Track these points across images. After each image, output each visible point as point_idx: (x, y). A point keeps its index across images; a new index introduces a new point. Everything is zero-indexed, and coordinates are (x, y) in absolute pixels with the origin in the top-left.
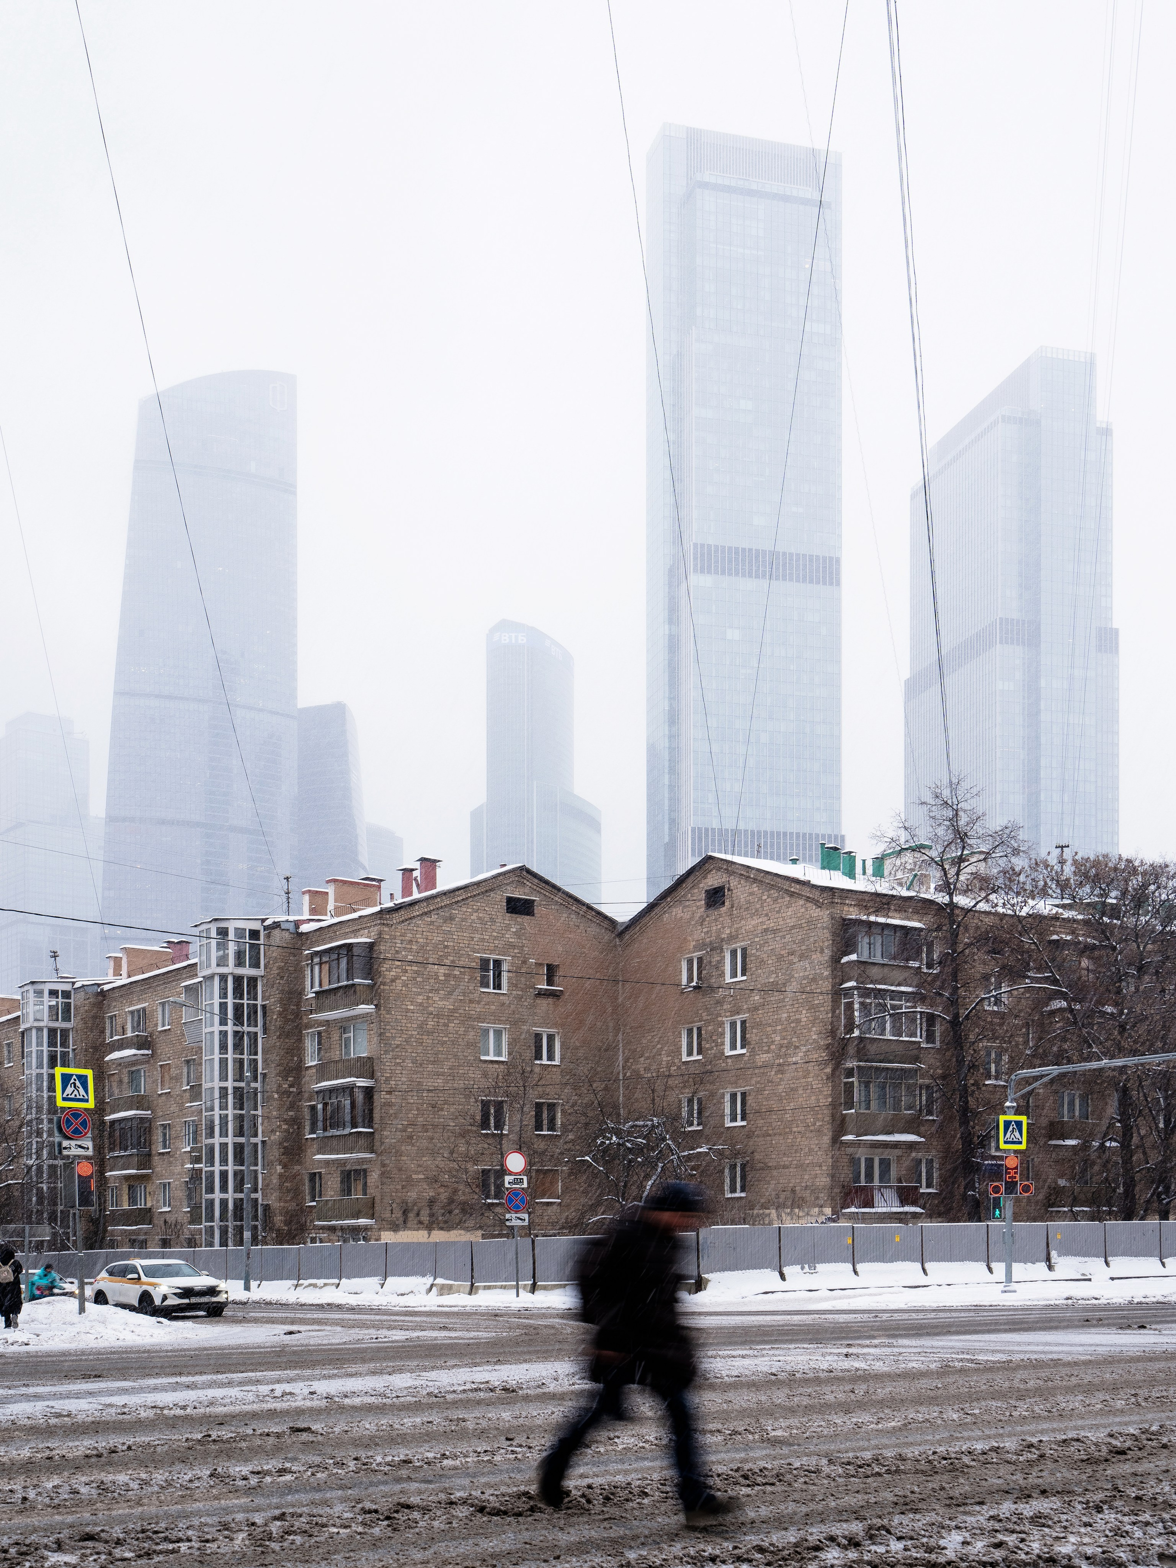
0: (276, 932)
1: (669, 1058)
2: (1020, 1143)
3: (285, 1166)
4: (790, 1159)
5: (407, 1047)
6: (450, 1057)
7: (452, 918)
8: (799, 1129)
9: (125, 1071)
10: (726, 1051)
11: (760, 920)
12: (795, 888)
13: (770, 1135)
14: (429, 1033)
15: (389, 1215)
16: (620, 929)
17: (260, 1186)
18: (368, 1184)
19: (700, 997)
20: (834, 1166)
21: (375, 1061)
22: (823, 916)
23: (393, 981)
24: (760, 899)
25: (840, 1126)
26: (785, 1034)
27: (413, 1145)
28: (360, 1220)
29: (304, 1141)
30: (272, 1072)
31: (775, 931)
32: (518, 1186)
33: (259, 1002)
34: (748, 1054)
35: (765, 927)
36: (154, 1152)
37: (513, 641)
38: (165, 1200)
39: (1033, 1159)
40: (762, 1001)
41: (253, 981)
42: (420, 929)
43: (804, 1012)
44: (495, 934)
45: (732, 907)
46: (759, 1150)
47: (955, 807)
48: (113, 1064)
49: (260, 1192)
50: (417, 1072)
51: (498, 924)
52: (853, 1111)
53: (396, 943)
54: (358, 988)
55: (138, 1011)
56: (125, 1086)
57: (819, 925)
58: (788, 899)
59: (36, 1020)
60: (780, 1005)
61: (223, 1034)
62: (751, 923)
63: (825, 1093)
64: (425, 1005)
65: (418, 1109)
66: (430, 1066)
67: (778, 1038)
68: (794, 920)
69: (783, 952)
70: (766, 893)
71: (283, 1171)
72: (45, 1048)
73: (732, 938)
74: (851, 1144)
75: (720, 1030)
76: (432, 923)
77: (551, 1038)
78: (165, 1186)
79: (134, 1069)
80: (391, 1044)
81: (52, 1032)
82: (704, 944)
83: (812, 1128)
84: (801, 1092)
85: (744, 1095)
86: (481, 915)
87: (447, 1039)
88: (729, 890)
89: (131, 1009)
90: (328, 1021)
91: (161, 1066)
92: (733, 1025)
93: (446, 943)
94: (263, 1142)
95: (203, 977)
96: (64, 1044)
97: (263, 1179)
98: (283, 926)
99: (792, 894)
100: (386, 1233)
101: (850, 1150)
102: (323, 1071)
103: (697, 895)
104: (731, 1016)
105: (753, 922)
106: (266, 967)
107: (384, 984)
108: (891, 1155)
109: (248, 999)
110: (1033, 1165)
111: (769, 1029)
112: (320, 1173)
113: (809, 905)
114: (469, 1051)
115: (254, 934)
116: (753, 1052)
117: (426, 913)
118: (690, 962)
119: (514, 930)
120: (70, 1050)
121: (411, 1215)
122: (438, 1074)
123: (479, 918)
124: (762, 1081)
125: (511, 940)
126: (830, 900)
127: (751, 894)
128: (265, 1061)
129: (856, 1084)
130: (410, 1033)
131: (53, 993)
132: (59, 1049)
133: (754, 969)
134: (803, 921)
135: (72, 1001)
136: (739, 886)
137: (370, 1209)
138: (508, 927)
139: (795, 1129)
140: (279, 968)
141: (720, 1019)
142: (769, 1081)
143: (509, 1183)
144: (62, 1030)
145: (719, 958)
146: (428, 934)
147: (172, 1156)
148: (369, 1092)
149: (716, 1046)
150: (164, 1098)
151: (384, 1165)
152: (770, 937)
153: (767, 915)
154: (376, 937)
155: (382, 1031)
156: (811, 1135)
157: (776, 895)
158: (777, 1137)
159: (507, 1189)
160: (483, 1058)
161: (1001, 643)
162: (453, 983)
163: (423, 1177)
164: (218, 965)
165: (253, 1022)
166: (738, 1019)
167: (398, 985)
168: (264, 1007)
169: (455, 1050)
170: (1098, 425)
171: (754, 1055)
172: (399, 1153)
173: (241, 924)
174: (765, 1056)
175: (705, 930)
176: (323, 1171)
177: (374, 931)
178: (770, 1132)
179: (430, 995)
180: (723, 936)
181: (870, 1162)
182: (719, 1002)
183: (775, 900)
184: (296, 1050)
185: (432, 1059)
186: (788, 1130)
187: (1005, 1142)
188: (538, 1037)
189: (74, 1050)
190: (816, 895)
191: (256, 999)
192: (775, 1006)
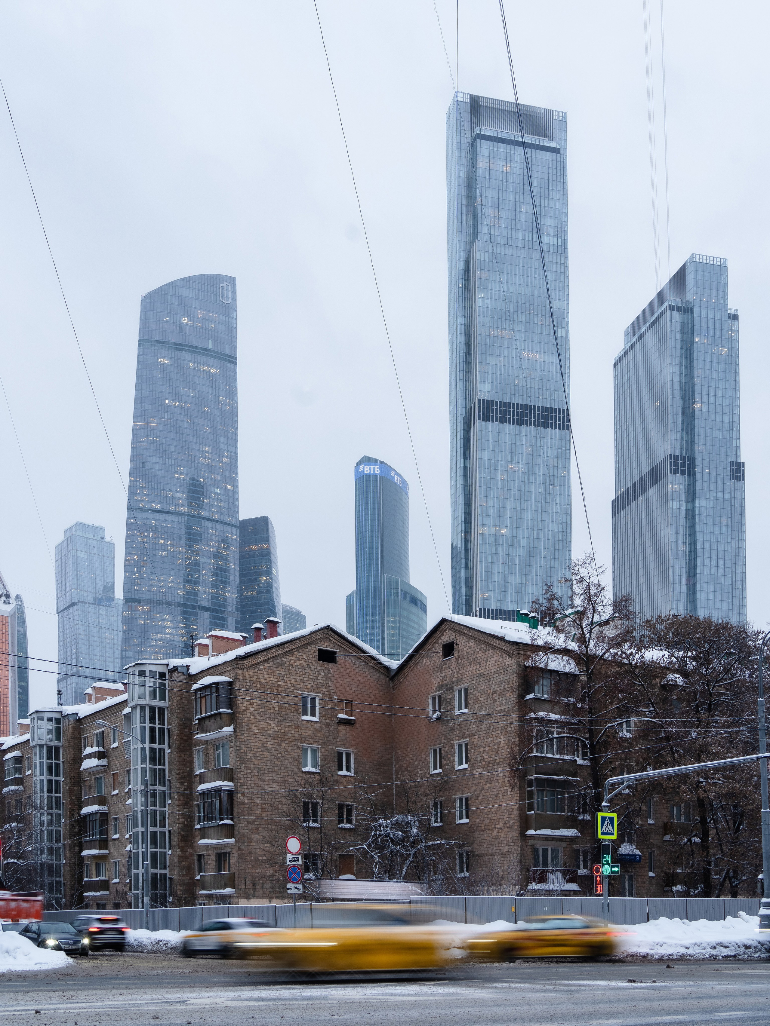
0: (175, 674)
1: (423, 772)
2: (613, 834)
3: (182, 850)
4: (495, 849)
5: (254, 760)
6: (282, 768)
7: (282, 664)
8: (500, 826)
9: (93, 778)
10: (456, 766)
11: (476, 667)
12: (496, 643)
13: (483, 830)
14: (269, 751)
15: (244, 887)
16: (392, 674)
17: (168, 864)
18: (231, 864)
19: (441, 725)
20: (522, 855)
21: (234, 771)
22: (512, 664)
23: (245, 711)
24: (475, 651)
25: (525, 823)
26: (491, 753)
27: (258, 834)
28: (225, 890)
29: (194, 830)
30: (174, 779)
31: (484, 675)
32: (295, 863)
33: (166, 726)
34: (469, 769)
35: (478, 672)
36: (109, 839)
37: (372, 472)
38: (116, 875)
39: (654, 851)
40: (476, 728)
41: (162, 710)
42: (262, 672)
43: (502, 737)
44: (311, 677)
45: (459, 658)
46: (476, 842)
47: (588, 581)
48: (86, 772)
49: (168, 869)
50: (261, 780)
51: (313, 670)
52: (533, 812)
53: (246, 682)
54: (223, 716)
55: (100, 733)
56: (93, 789)
57: (511, 671)
58: (492, 651)
59: (39, 739)
60: (488, 731)
61: (143, 749)
62: (470, 670)
63: (516, 798)
64: (266, 729)
65: (262, 808)
66: (270, 775)
67: (487, 757)
68: (495, 667)
69: (489, 691)
70: (479, 647)
71: (180, 853)
72: (45, 761)
73: (459, 681)
74: (532, 837)
75: (452, 750)
76: (270, 668)
77: (348, 755)
78: (116, 863)
79: (98, 776)
80: (244, 759)
81: (49, 748)
82: (442, 685)
83: (508, 825)
84: (501, 798)
85: (467, 799)
86: (301, 662)
87: (280, 755)
88: (457, 644)
89: (96, 732)
90: (207, 741)
91: (113, 774)
92: (460, 746)
93: (279, 683)
94: (170, 831)
95: (131, 707)
96: (57, 758)
97: (170, 859)
98: (179, 670)
99: (494, 648)
100: (243, 900)
101: (531, 842)
102: (204, 778)
103: (437, 649)
104: (459, 740)
105: (471, 669)
106: (169, 701)
107: (239, 713)
108: (560, 846)
109: (159, 724)
110: (654, 855)
111: (481, 750)
112: (203, 855)
113: (504, 655)
114: (295, 764)
115: (162, 675)
116: (471, 766)
117: (265, 660)
118: (434, 699)
119: (323, 674)
120: (61, 762)
121: (258, 887)
122: (274, 781)
123: (300, 664)
124: (478, 789)
125: (321, 681)
126: (517, 652)
127: (470, 647)
128: (170, 771)
129: (535, 792)
130: (256, 750)
131: (50, 720)
132: (54, 761)
133: (472, 704)
134: (501, 668)
135: (61, 726)
136: (463, 642)
137: (231, 882)
138: (320, 671)
139: (497, 826)
140: (177, 701)
141: (452, 742)
142: (482, 789)
143: (290, 861)
144: (55, 747)
145: (451, 696)
146: (267, 676)
147: (120, 842)
148: (230, 794)
149: (450, 763)
150: (114, 798)
151: (240, 849)
152: (481, 680)
153: (479, 663)
154: (233, 678)
155: (238, 748)
156: (507, 830)
157: (485, 648)
158: (488, 832)
159: (289, 865)
160: (304, 769)
161: (671, 472)
162: (284, 713)
163: (265, 858)
164: (139, 698)
165: (162, 742)
166: (463, 741)
167: (248, 714)
168: (169, 730)
169: (286, 763)
170: (729, 312)
171: (473, 770)
172: (250, 841)
173: (154, 668)
174: (479, 770)
175: (443, 675)
176: (205, 853)
177: (233, 674)
178: (483, 828)
179: (269, 722)
180: (454, 679)
181: (545, 851)
182: (452, 730)
183: (484, 652)
184: (188, 763)
185: (271, 770)
186: (493, 826)
187: (602, 834)
188: (340, 754)
189: (63, 762)
190: (507, 647)
191: (164, 724)
192: (485, 732)
